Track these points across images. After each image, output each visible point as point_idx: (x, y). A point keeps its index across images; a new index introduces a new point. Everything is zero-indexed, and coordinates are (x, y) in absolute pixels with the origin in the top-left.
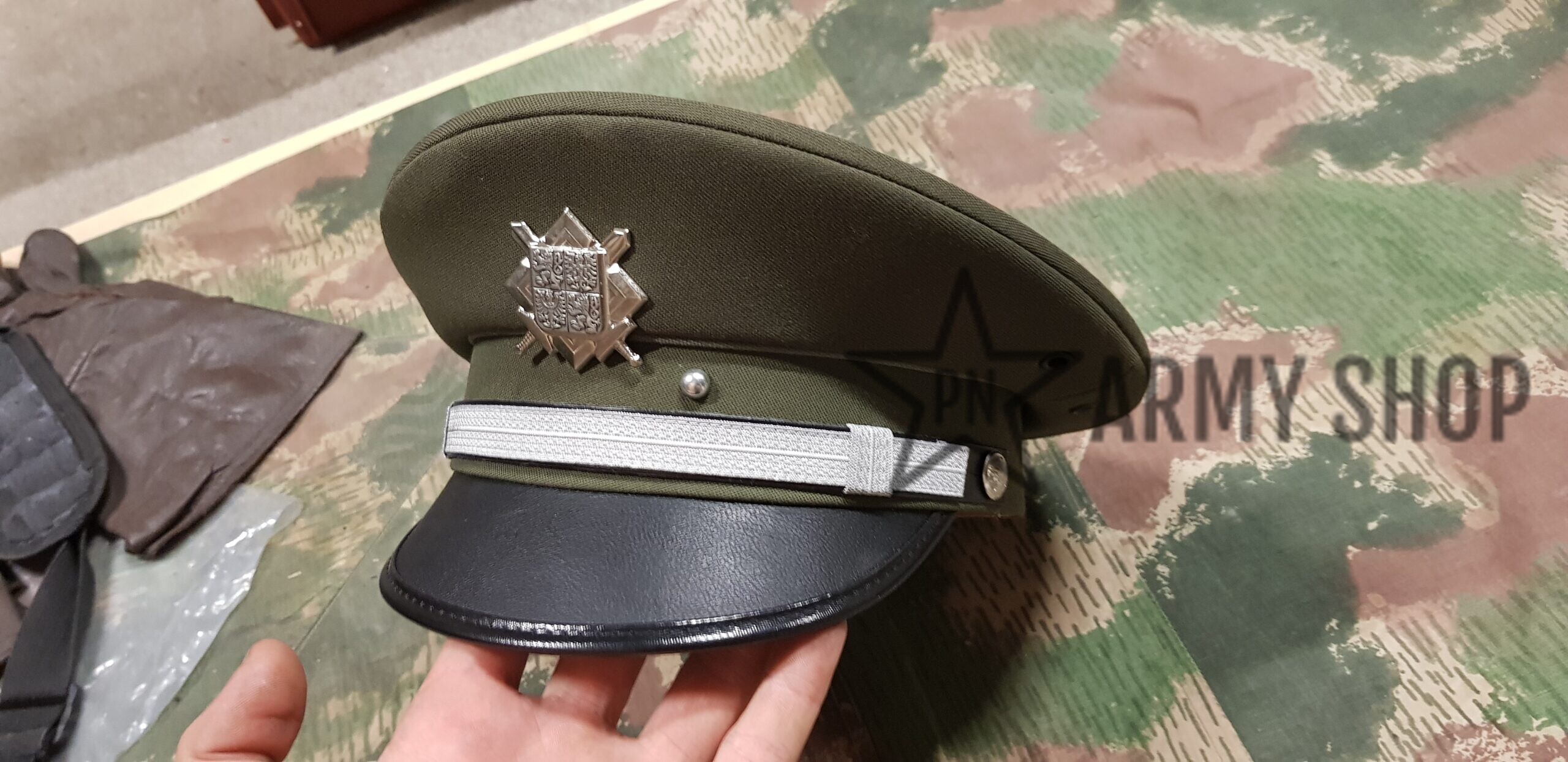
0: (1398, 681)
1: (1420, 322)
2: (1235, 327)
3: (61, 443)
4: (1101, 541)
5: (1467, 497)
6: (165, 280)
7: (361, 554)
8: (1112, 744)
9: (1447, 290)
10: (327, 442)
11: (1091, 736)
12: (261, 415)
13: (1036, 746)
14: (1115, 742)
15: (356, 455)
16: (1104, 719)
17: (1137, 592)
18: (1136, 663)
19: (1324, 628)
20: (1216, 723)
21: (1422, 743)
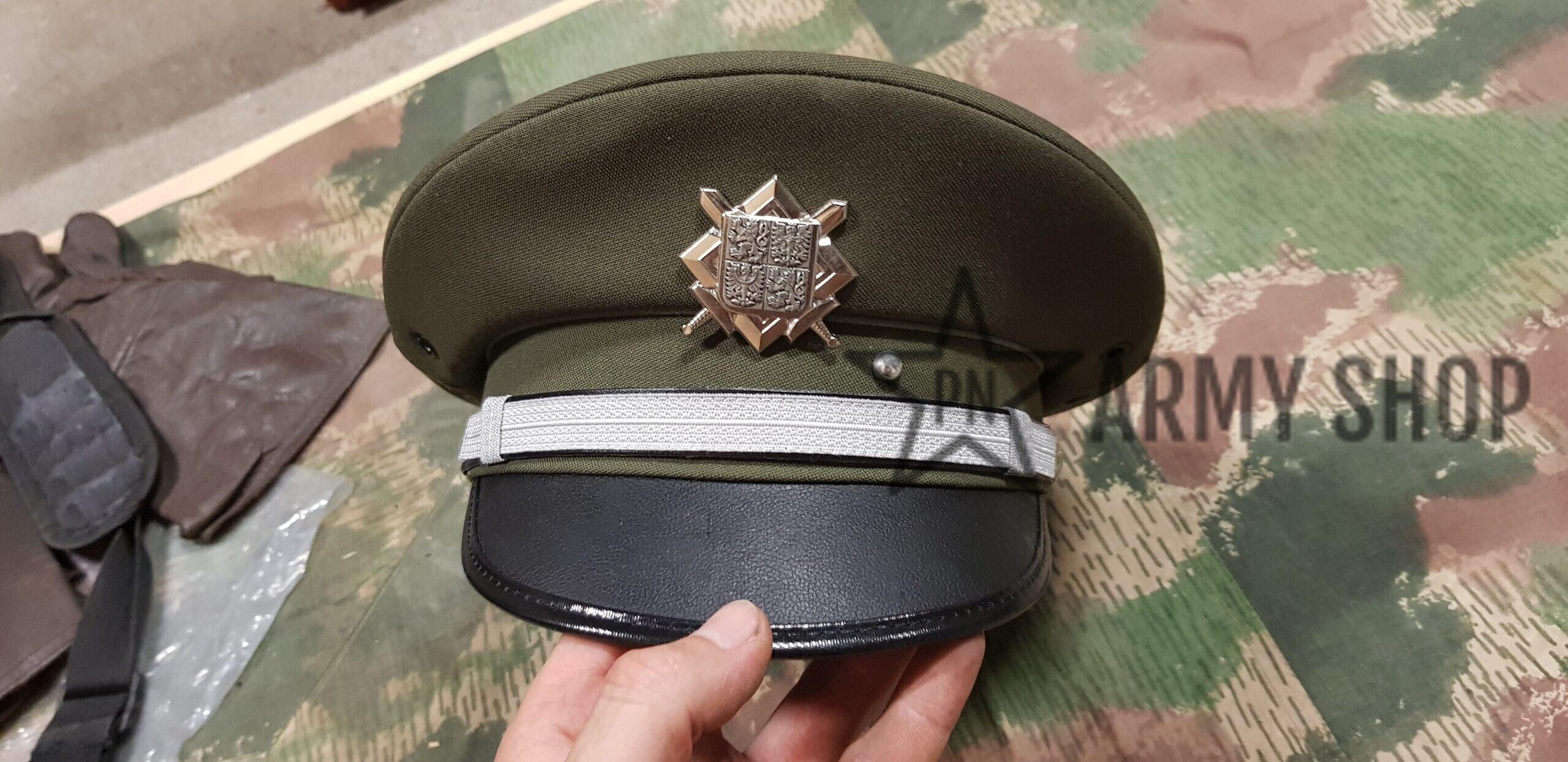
0: (1472, 635)
1: (1486, 260)
2: (1294, 271)
3: (110, 431)
4: (1163, 499)
5: (1540, 442)
6: (206, 260)
7: (414, 533)
8: (1180, 707)
9: (1514, 226)
10: (374, 419)
11: (1156, 700)
12: (308, 394)
13: (1101, 711)
14: (1181, 705)
15: (405, 431)
16: (1170, 681)
17: (1200, 550)
18: (1201, 622)
19: (1394, 582)
20: (1285, 683)
21: (1497, 698)
